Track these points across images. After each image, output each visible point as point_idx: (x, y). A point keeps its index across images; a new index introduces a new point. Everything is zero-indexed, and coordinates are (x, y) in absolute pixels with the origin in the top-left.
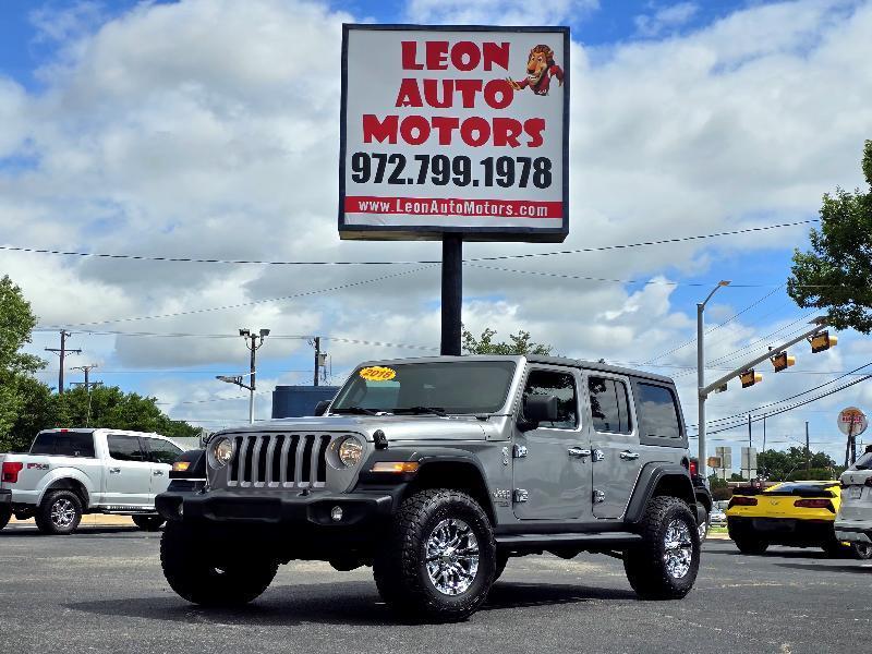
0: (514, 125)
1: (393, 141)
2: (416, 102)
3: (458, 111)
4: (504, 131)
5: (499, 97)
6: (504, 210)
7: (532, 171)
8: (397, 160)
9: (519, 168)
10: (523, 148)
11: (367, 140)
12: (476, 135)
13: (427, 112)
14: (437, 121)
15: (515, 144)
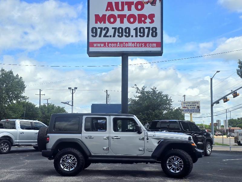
0: (145, 16)
1: (105, 23)
2: (112, 10)
3: (126, 12)
4: (141, 18)
5: (139, 7)
6: (142, 45)
7: (151, 31)
8: (106, 29)
10: (148, 24)
11: (96, 23)
12: (132, 20)
13: (116, 13)
14: (119, 16)
15: (145, 23)
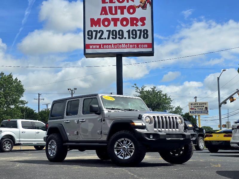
0: (136, 19)
1: (100, 26)
2: (106, 14)
3: (119, 16)
5: (131, 11)
6: (134, 46)
8: (101, 32)
9: (138, 33)
10: (139, 27)
11: (92, 26)
12: (125, 23)
13: (110, 17)
14: (113, 19)
